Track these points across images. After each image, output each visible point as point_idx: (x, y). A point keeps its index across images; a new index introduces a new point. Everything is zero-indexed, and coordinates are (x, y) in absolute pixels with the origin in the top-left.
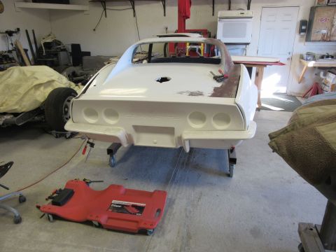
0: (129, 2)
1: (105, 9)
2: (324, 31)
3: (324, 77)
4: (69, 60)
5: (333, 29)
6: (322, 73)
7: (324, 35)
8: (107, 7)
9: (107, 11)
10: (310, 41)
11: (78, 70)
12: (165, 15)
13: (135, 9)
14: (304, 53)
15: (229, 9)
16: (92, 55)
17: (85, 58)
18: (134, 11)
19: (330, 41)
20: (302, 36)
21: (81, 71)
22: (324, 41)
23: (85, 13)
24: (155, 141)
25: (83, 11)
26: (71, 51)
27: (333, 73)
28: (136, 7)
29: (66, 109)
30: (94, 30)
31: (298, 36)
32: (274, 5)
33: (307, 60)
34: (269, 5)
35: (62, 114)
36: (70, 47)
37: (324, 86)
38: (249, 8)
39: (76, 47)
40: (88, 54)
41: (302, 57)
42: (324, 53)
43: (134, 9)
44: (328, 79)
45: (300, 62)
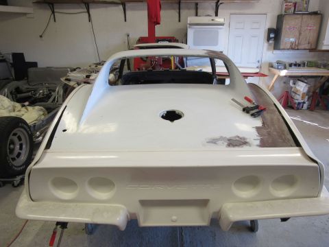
0: (83, 5)
1: (53, 12)
2: (292, 40)
3: (293, 86)
4: (10, 72)
5: (301, 37)
6: (291, 82)
7: (292, 43)
8: (55, 11)
9: (56, 14)
10: (279, 49)
11: (22, 85)
12: (125, 20)
13: (90, 13)
14: (274, 61)
15: (197, 15)
16: (40, 65)
17: (31, 70)
18: (89, 15)
19: (298, 49)
20: (270, 45)
21: (27, 86)
22: (292, 49)
23: (28, 16)
24: (174, 218)
25: (25, 14)
26: (12, 61)
27: (303, 81)
28: (92, 11)
29: (12, 146)
30: (41, 36)
31: (266, 44)
32: (242, 12)
33: (278, 69)
34: (237, 11)
35: (6, 155)
36: (11, 57)
37: (294, 94)
38: (216, 15)
39: (18, 57)
40: (34, 64)
41: (271, 66)
42: (293, 61)
43: (88, 12)
44: (298, 88)
45: (269, 70)
